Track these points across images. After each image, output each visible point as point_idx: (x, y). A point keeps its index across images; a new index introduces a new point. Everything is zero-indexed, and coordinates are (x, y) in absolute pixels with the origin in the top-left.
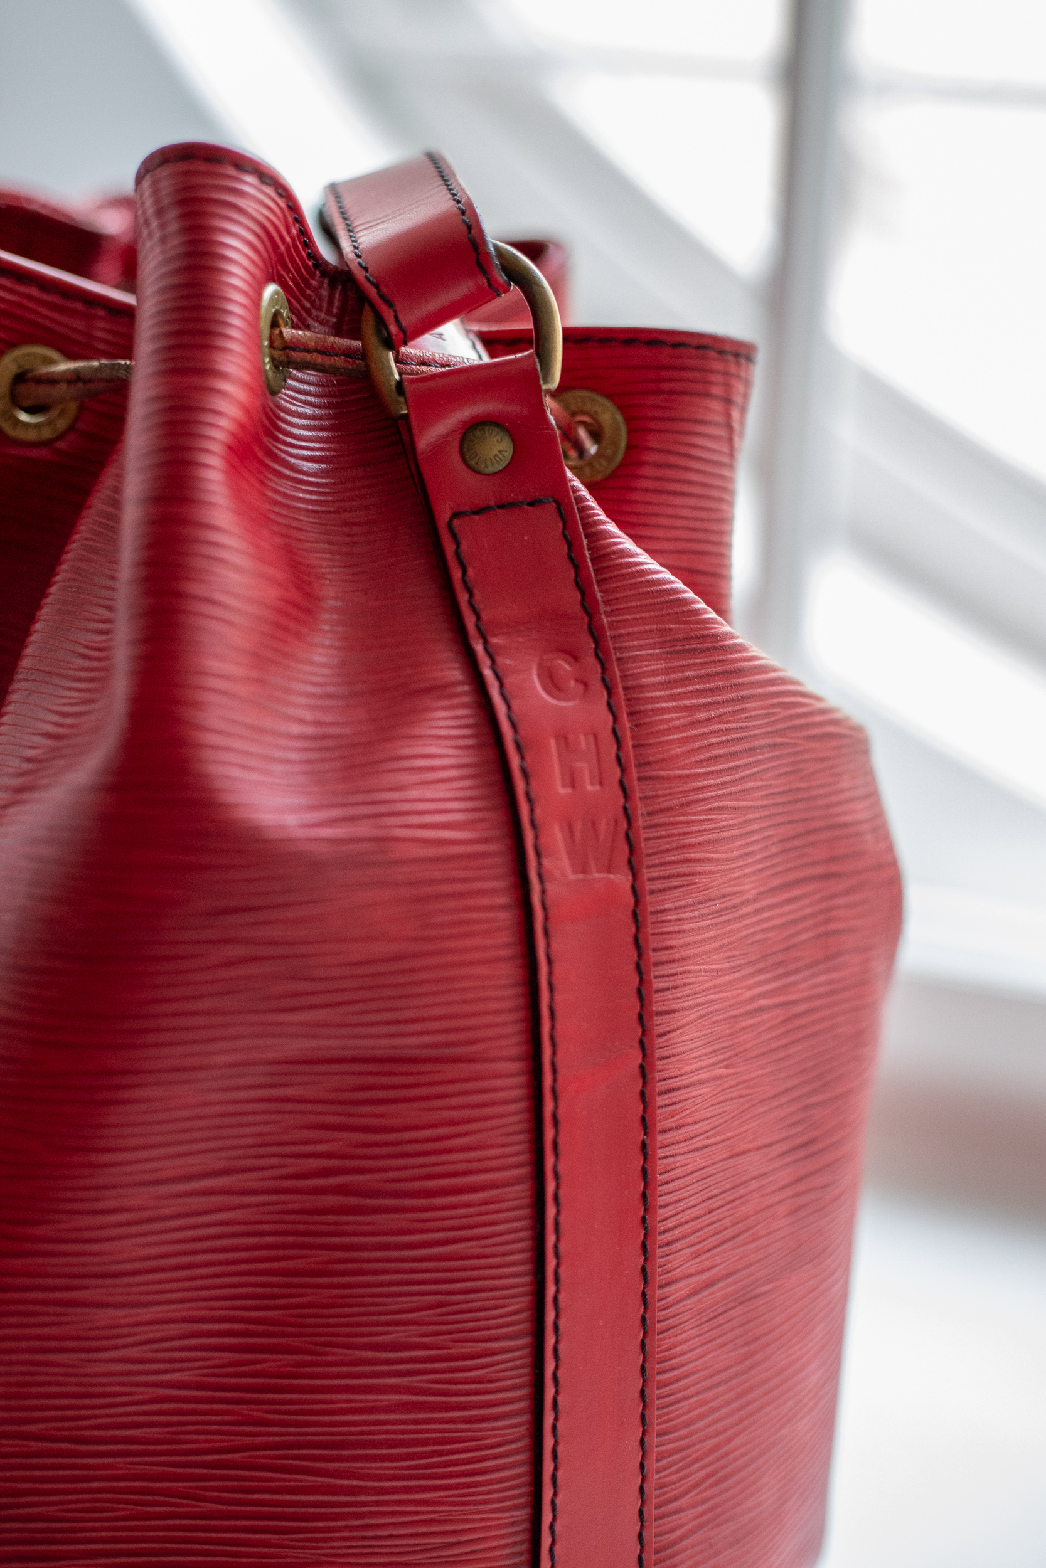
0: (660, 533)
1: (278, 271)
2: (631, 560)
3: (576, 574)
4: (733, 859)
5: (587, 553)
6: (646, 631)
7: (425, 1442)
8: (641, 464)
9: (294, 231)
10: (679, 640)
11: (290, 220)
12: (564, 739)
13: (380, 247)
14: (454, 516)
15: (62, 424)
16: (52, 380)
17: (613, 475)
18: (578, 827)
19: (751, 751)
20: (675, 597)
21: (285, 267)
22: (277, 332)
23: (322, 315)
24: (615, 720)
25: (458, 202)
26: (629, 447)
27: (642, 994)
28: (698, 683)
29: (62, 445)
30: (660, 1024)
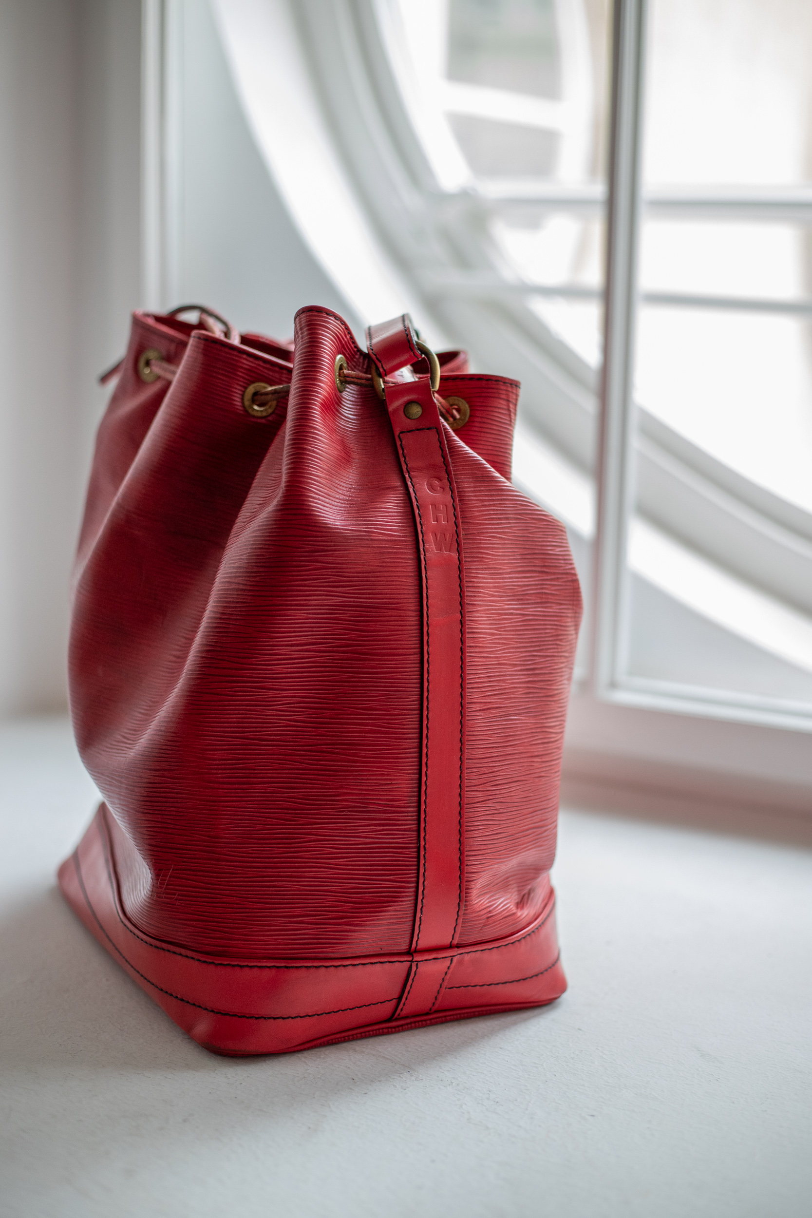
0: (481, 447)
1: (342, 351)
2: (462, 449)
3: (442, 453)
4: (499, 556)
5: (446, 446)
6: (467, 473)
7: (380, 745)
8: (474, 422)
9: (348, 337)
10: (479, 477)
11: (346, 333)
12: (434, 505)
13: (378, 343)
14: (401, 432)
15: (270, 411)
16: (267, 394)
17: (465, 426)
18: (439, 535)
19: (507, 519)
20: (478, 462)
21: (345, 349)
22: (342, 371)
23: (360, 368)
24: (454, 501)
25: (405, 327)
26: (470, 416)
27: (462, 595)
28: (486, 492)
29: (270, 418)
30: (468, 608)
